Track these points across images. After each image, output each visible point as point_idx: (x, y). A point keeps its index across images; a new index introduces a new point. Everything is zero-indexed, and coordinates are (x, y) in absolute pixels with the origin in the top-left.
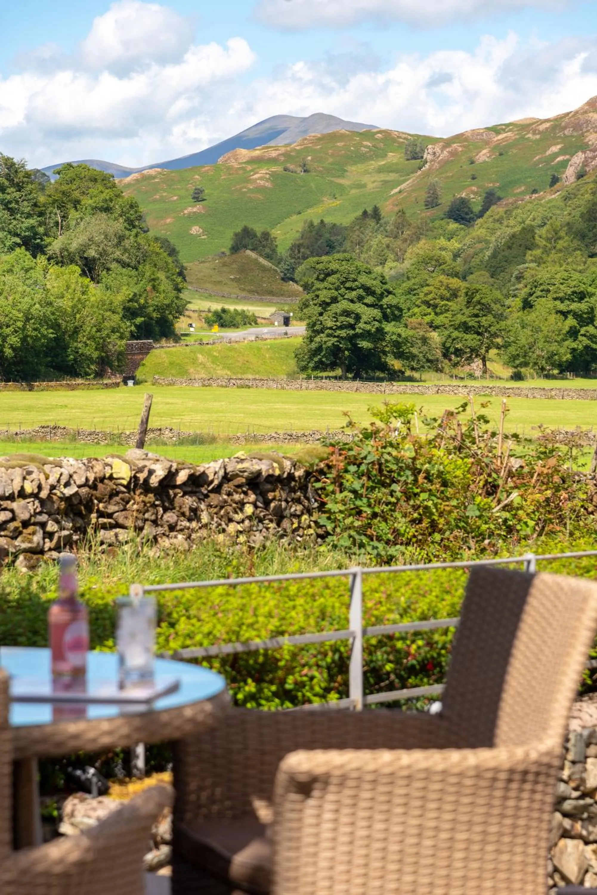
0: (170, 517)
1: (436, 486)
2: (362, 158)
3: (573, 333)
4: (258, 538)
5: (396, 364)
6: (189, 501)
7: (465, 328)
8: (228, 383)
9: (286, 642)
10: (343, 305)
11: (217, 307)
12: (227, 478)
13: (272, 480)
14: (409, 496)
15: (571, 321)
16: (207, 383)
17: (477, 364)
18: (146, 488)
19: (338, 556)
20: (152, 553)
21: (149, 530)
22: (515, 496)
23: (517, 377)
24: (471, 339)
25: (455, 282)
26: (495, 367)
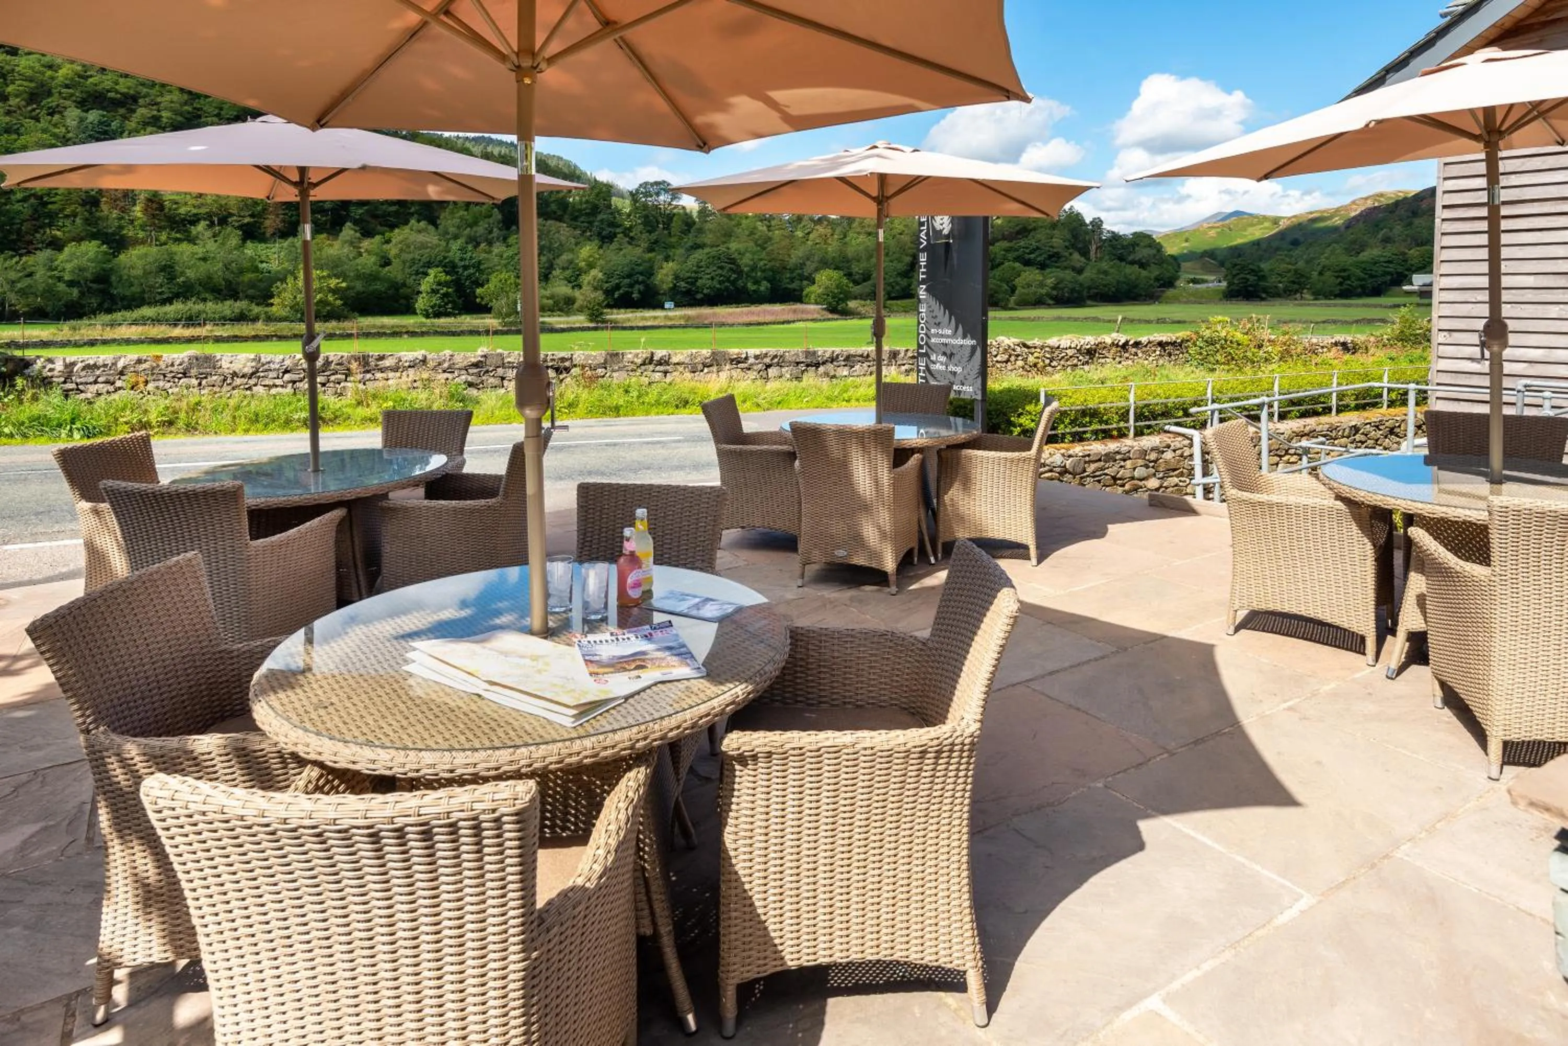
0: (1127, 355)
1: (1235, 345)
2: (1252, 225)
3: (1341, 284)
4: (1161, 362)
5: (1264, 295)
6: (1134, 350)
7: (1294, 282)
8: (1195, 302)
9: (1102, 406)
10: (1242, 276)
11: (1192, 277)
12: (1149, 342)
13: (1168, 343)
14: (1223, 348)
15: (1340, 280)
16: (1186, 303)
17: (1298, 295)
18: (1117, 345)
19: (1193, 368)
20: (1120, 366)
21: (1118, 359)
22: (1270, 349)
23: (1316, 299)
24: (1296, 287)
25: (1290, 267)
26: (1307, 296)
